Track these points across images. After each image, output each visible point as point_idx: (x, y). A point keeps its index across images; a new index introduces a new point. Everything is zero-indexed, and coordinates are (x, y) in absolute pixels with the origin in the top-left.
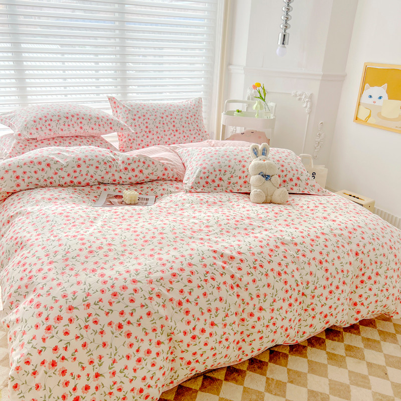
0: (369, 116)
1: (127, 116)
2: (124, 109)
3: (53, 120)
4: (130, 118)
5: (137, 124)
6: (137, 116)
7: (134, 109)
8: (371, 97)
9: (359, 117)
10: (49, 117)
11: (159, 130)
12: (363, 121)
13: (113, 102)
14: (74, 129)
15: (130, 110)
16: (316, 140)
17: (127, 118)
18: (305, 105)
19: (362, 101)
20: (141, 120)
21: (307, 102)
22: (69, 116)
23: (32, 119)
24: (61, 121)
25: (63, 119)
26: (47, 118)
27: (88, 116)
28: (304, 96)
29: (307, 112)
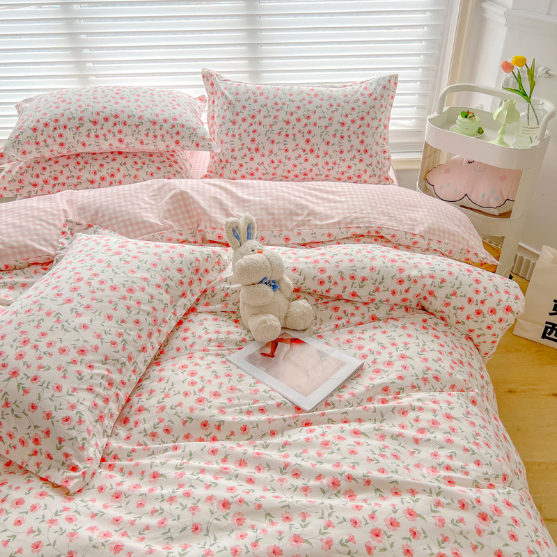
22: (100, 119)
23: (31, 126)
24: (83, 130)
25: (88, 125)
26: (58, 124)
27: (136, 118)
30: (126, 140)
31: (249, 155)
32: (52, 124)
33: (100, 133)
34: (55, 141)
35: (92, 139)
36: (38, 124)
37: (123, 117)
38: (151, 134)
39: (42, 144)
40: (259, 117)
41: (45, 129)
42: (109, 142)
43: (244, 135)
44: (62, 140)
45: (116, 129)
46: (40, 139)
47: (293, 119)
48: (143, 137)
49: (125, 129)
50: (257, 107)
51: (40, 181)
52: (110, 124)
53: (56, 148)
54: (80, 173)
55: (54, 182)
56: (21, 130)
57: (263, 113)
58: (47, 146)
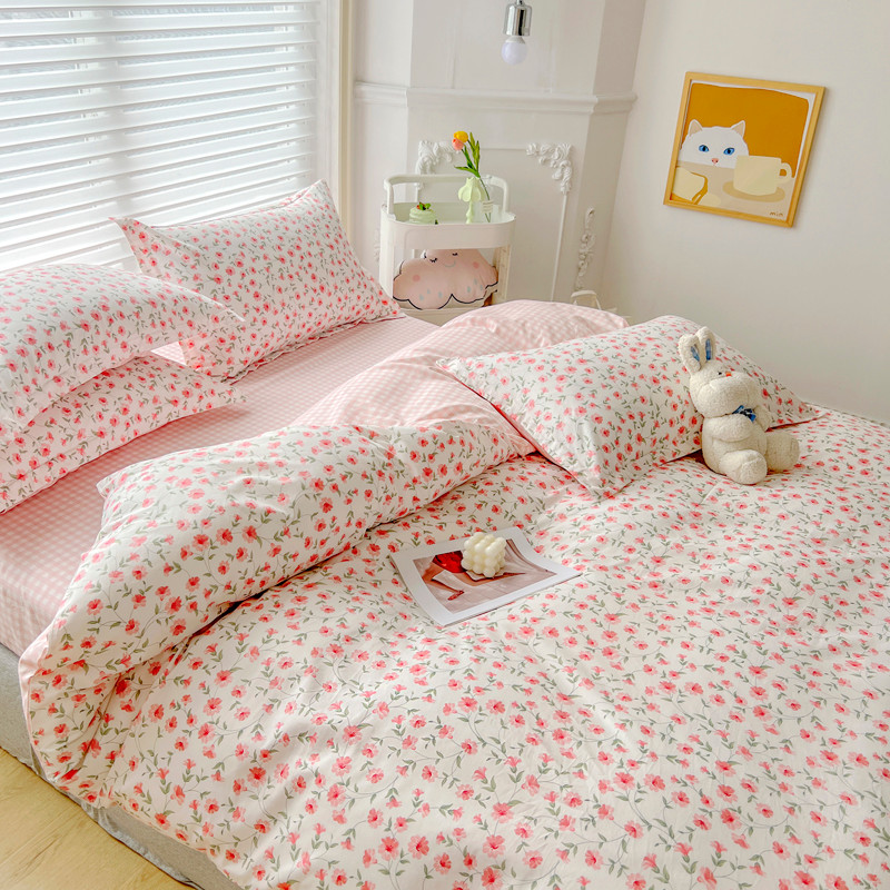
0: (704, 191)
1: (194, 272)
2: (178, 255)
3: (55, 345)
4: (204, 277)
5: (229, 292)
6: (223, 268)
7: (206, 248)
8: (704, 149)
9: (678, 192)
10: (42, 340)
11: (285, 296)
12: (689, 202)
13: (137, 234)
14: (109, 356)
15: (197, 255)
16: (582, 251)
17: (196, 278)
18: (557, 175)
19: (684, 157)
20: (236, 279)
21: (564, 167)
22: (87, 317)
24: (76, 344)
25: (79, 334)
26: (38, 345)
27: (129, 303)
28: (556, 153)
29: (562, 189)
30: (130, 343)
31: (259, 318)
32: (31, 349)
33: (99, 341)
34: (47, 376)
35: (91, 356)
38: (157, 322)
39: (33, 388)
40: (247, 263)
41: (26, 360)
42: (111, 353)
43: (242, 292)
44: (56, 372)
45: (114, 329)
47: (285, 254)
49: (125, 324)
50: (234, 249)
51: (25, 466)
52: (104, 321)
53: (53, 388)
57: (249, 256)
58: (40, 390)
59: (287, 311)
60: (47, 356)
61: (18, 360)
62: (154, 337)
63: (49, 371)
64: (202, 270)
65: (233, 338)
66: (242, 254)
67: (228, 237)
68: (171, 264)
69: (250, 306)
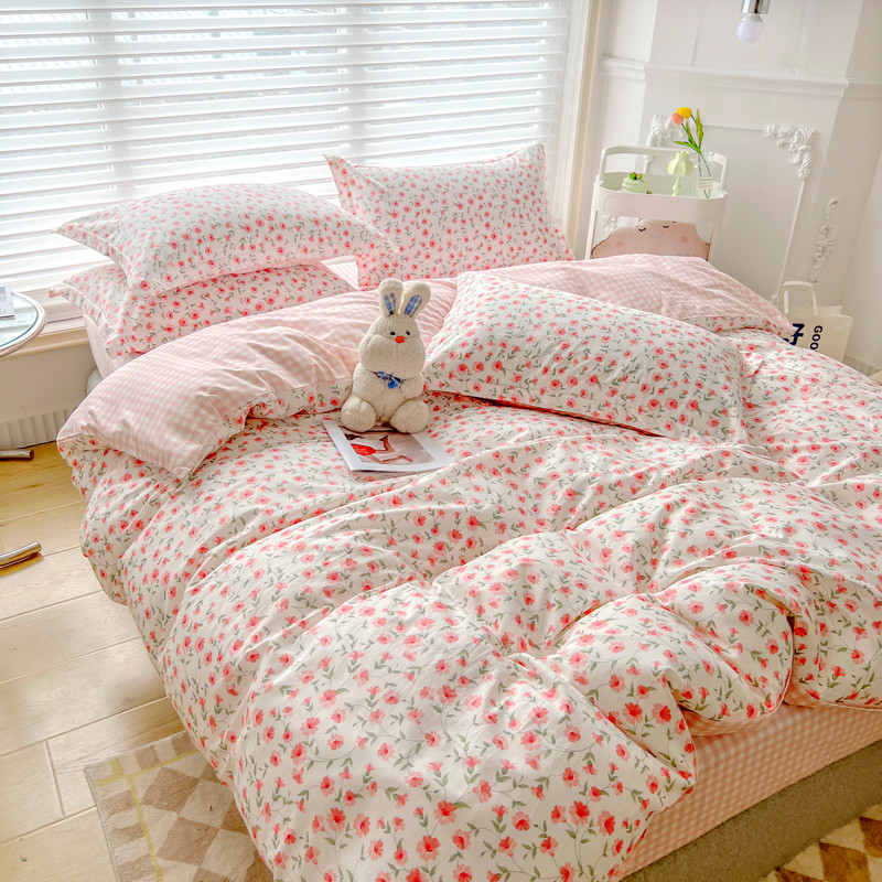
1: (376, 206)
2: (368, 190)
3: (216, 237)
4: (383, 211)
5: (401, 226)
6: (401, 205)
7: (392, 187)
10: (206, 231)
11: (453, 238)
13: (340, 170)
14: (264, 256)
15: (382, 192)
17: (377, 211)
18: (795, 160)
20: (411, 216)
21: (803, 151)
22: (252, 223)
23: (167, 240)
24: (235, 240)
25: (240, 233)
26: (202, 234)
27: (294, 218)
28: (796, 137)
29: (800, 175)
30: (287, 249)
31: (423, 253)
32: (195, 236)
33: (256, 242)
34: (202, 258)
35: (247, 252)
36: (175, 238)
37: (278, 219)
38: (316, 238)
39: (187, 264)
40: (425, 204)
41: (187, 243)
42: (267, 254)
43: (413, 228)
44: (211, 257)
45: (274, 235)
46: (184, 259)
47: (464, 201)
48: (307, 243)
49: (285, 234)
50: (417, 191)
51: (174, 323)
52: (266, 228)
53: (205, 268)
54: (228, 304)
55: (194, 322)
56: (155, 248)
57: (429, 198)
58: (194, 267)
59: (452, 251)
60: (207, 244)
61: (181, 241)
62: (310, 249)
63: (205, 255)
64: (383, 206)
65: (396, 265)
66: (423, 196)
67: (415, 181)
68: (361, 197)
69: (417, 241)
